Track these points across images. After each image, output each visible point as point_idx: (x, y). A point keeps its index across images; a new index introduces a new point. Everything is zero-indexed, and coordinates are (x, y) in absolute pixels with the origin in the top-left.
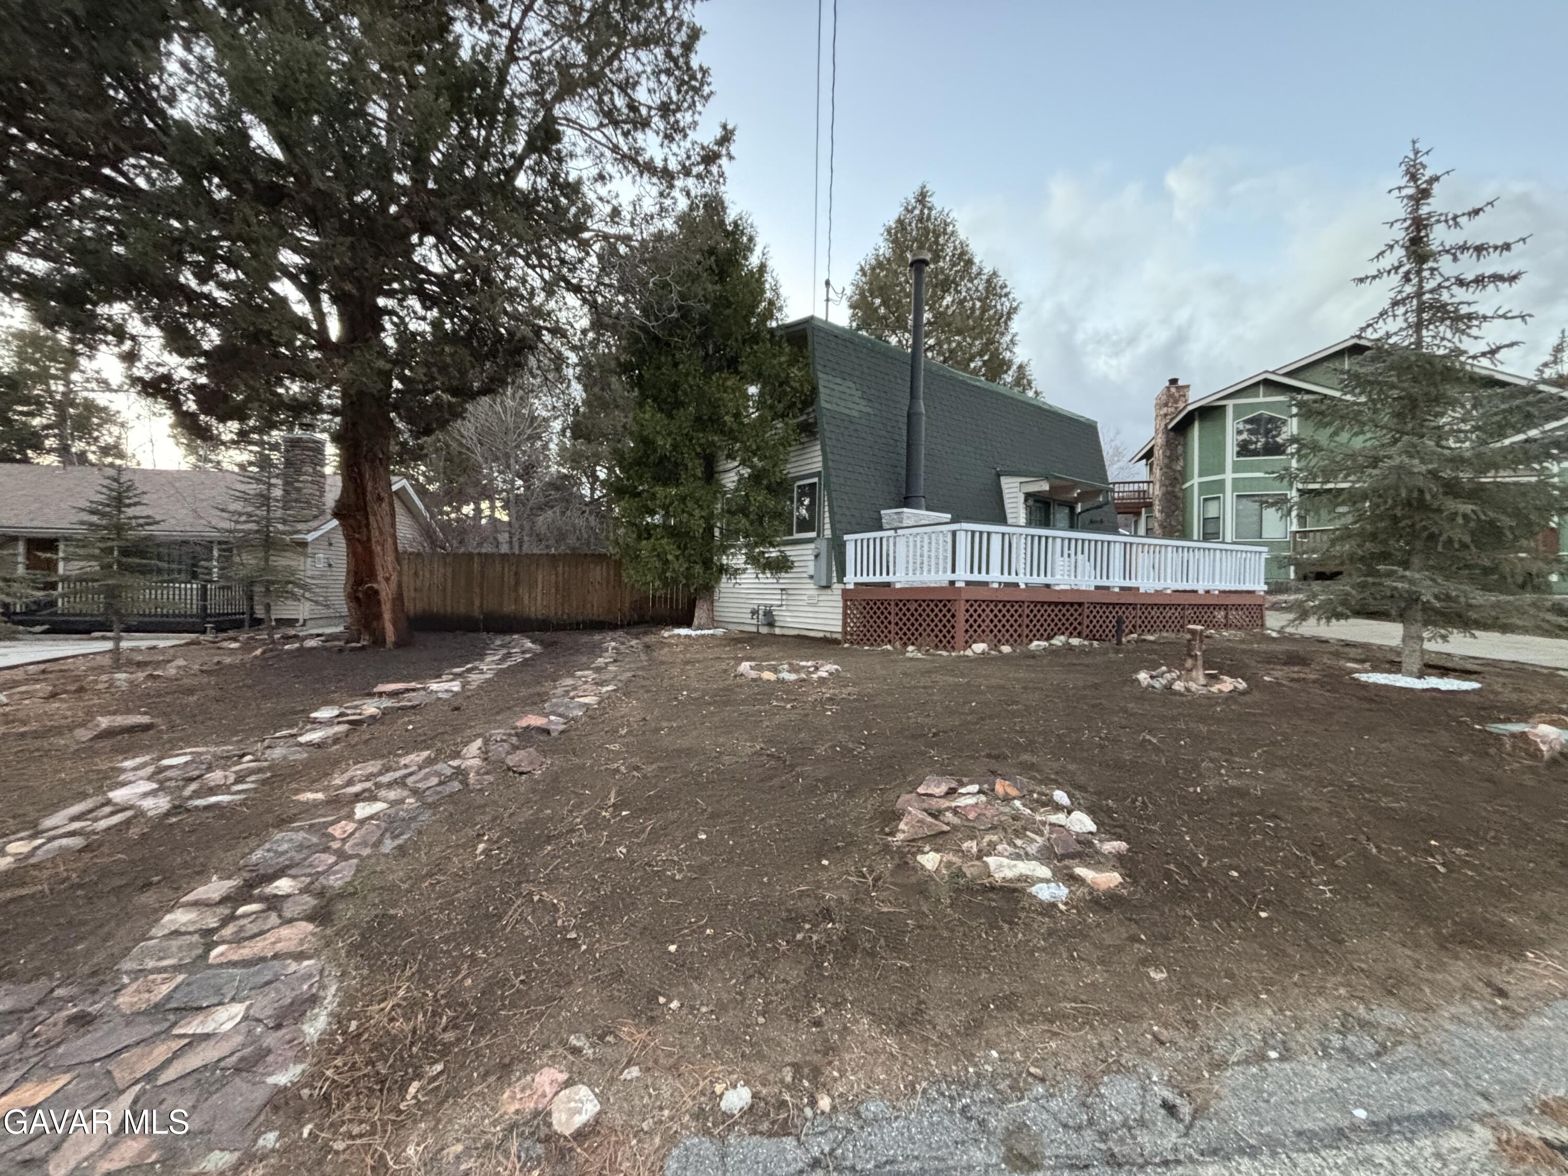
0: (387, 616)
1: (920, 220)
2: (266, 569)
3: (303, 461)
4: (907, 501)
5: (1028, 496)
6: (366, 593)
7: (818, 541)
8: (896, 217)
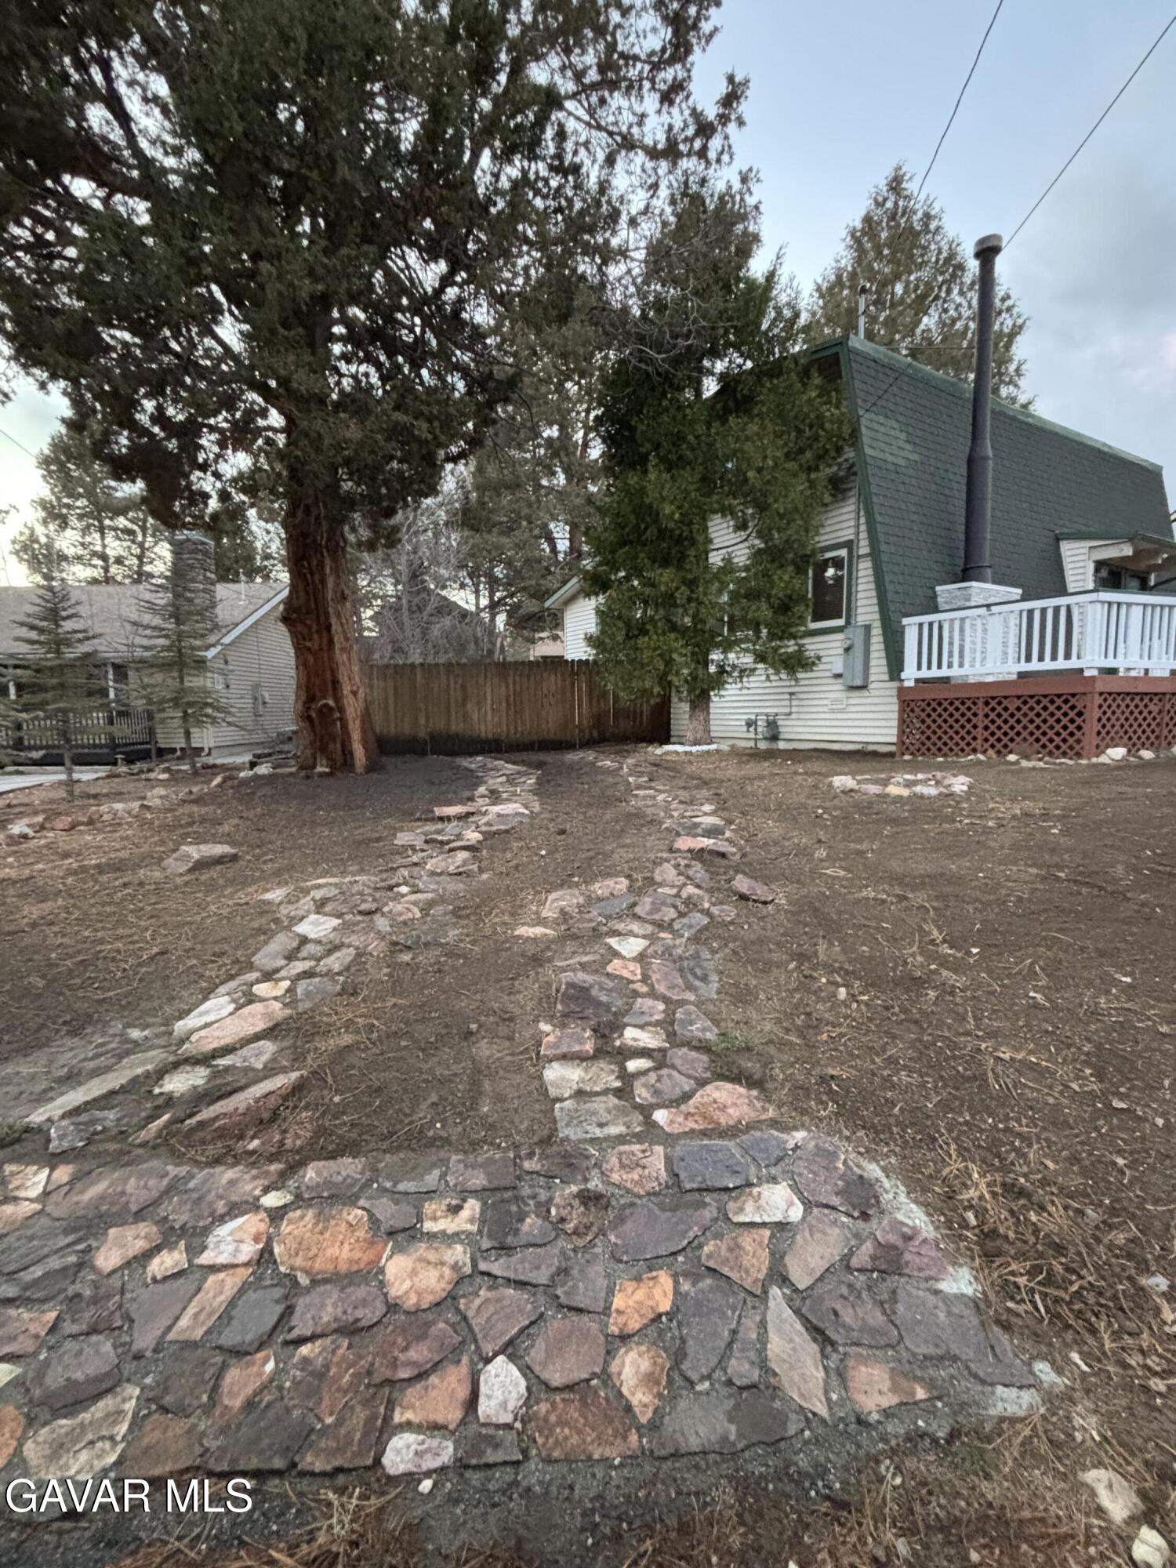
0: (356, 736)
1: (893, 217)
2: (183, 690)
3: (192, 567)
4: (967, 573)
5: (1099, 565)
6: (320, 711)
7: (849, 631)
8: (863, 213)
